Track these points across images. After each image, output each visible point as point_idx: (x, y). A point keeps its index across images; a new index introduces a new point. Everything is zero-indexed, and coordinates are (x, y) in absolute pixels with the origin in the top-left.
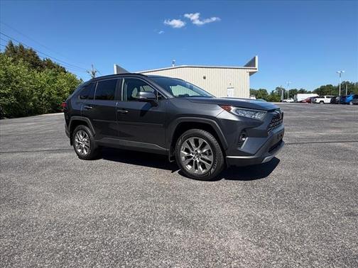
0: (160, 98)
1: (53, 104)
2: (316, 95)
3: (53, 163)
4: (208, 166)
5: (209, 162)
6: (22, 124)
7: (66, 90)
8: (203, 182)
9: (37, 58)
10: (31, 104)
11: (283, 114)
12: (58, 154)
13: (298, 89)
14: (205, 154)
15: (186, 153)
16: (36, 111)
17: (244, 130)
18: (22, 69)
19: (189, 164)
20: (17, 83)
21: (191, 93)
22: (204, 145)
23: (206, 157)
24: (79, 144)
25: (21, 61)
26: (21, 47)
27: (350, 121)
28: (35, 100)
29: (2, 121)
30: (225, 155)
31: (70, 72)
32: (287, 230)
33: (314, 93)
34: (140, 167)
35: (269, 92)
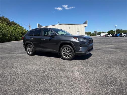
0: (55, 35)
1: (15, 38)
2: (107, 34)
3: (20, 57)
4: (70, 56)
5: (70, 55)
6: (5, 45)
7: (20, 33)
8: (69, 61)
9: (9, 21)
10: (8, 38)
11: (93, 40)
12: (21, 54)
13: (102, 32)
14: (69, 52)
15: (63, 52)
16: (9, 40)
17: (81, 45)
18: (4, 25)
19: (64, 55)
20: (3, 30)
21: (65, 34)
22: (69, 49)
23: (69, 53)
24: (28, 50)
25: (4, 22)
26: (3, 17)
27: (117, 42)
28: (9, 36)
29: (0, 43)
30: (75, 52)
31: (21, 26)
32: (92, 71)
33: (107, 33)
34: (49, 57)
35: (92, 33)
